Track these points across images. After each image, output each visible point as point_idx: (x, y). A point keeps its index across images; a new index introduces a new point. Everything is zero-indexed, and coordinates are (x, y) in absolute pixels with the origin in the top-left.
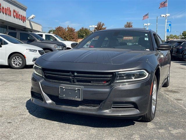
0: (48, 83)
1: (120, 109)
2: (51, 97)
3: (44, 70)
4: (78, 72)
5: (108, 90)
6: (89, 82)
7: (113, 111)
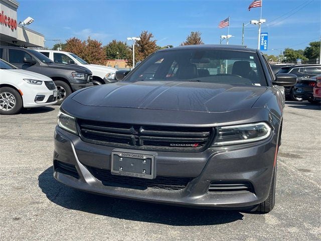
0: (88, 147)
1: (223, 193)
2: (94, 171)
3: (80, 122)
4: (146, 127)
5: (202, 159)
6: (167, 144)
7: (211, 197)
